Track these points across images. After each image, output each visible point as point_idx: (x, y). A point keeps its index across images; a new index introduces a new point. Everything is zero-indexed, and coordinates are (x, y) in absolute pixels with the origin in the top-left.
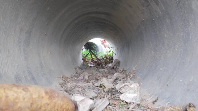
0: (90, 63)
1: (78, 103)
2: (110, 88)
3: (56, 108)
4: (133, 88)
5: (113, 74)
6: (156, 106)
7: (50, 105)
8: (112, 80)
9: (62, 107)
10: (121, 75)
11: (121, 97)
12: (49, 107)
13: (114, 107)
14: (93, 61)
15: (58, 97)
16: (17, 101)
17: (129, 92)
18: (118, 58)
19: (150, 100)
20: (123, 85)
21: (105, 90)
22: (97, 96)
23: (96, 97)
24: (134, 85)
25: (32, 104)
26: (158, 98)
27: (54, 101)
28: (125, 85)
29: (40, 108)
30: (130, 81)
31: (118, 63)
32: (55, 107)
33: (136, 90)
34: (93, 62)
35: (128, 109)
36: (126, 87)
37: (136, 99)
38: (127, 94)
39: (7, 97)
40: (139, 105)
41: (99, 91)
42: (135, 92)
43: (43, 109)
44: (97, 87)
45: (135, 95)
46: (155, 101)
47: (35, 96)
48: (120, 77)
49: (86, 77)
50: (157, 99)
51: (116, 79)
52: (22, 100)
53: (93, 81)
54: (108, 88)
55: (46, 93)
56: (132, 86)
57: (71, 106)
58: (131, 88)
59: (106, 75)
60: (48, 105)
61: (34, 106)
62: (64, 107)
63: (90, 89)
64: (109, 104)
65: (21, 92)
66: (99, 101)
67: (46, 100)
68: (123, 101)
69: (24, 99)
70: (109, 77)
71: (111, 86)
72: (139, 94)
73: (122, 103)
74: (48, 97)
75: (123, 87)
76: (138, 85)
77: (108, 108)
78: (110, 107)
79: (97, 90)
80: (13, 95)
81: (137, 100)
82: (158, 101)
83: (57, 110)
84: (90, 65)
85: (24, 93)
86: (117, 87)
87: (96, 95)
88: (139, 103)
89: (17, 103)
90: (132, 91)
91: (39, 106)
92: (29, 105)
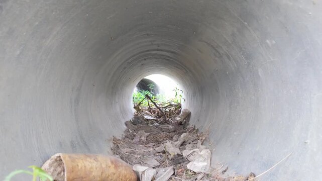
0: (147, 114)
1: (140, 174)
2: (176, 154)
3: (121, 178)
4: (203, 155)
5: (180, 134)
6: (225, 176)
7: (115, 175)
8: (179, 143)
9: (125, 176)
10: (190, 136)
11: (189, 166)
12: (115, 177)
13: (180, 178)
14: (150, 109)
15: (122, 166)
16: (92, 170)
17: (197, 160)
18: (187, 108)
19: (220, 169)
20: (192, 151)
21: (170, 157)
22: (160, 166)
23: (158, 166)
24: (204, 152)
25: (102, 173)
26: (229, 168)
27: (120, 170)
28: (194, 152)
29: (108, 177)
30: (201, 146)
31: (188, 115)
32: (119, 176)
33: (206, 157)
34: (150, 111)
35: (196, 180)
36: (195, 153)
37: (206, 168)
38: (195, 163)
39: (85, 167)
40: (208, 175)
41: (162, 159)
42: (204, 161)
43: (110, 178)
44: (160, 152)
45: (205, 164)
46: (225, 171)
47: (104, 166)
48: (189, 139)
49: (143, 138)
50: (227, 169)
51: (184, 142)
52: (95, 169)
53: (153, 144)
54: (174, 154)
55: (112, 162)
56: (202, 153)
57: (134, 177)
58: (201, 156)
59: (171, 134)
60: (114, 174)
61: (104, 175)
62: (127, 177)
63: (150, 155)
64: (174, 174)
65: (93, 162)
66: (162, 170)
67: (112, 170)
68: (191, 171)
69: (96, 169)
70: (174, 138)
71: (177, 151)
72: (209, 162)
73: (190, 173)
74: (113, 166)
75: (191, 154)
76: (210, 152)
77: (173, 178)
78: (176, 178)
79: (160, 157)
80: (89, 165)
81: (207, 170)
82: (228, 170)
83: (122, 180)
84: (146, 117)
85: (96, 163)
86: (185, 153)
87: (159, 164)
88: (208, 173)
89: (92, 172)
90: (201, 159)
91: (107, 175)
92: (100, 174)
